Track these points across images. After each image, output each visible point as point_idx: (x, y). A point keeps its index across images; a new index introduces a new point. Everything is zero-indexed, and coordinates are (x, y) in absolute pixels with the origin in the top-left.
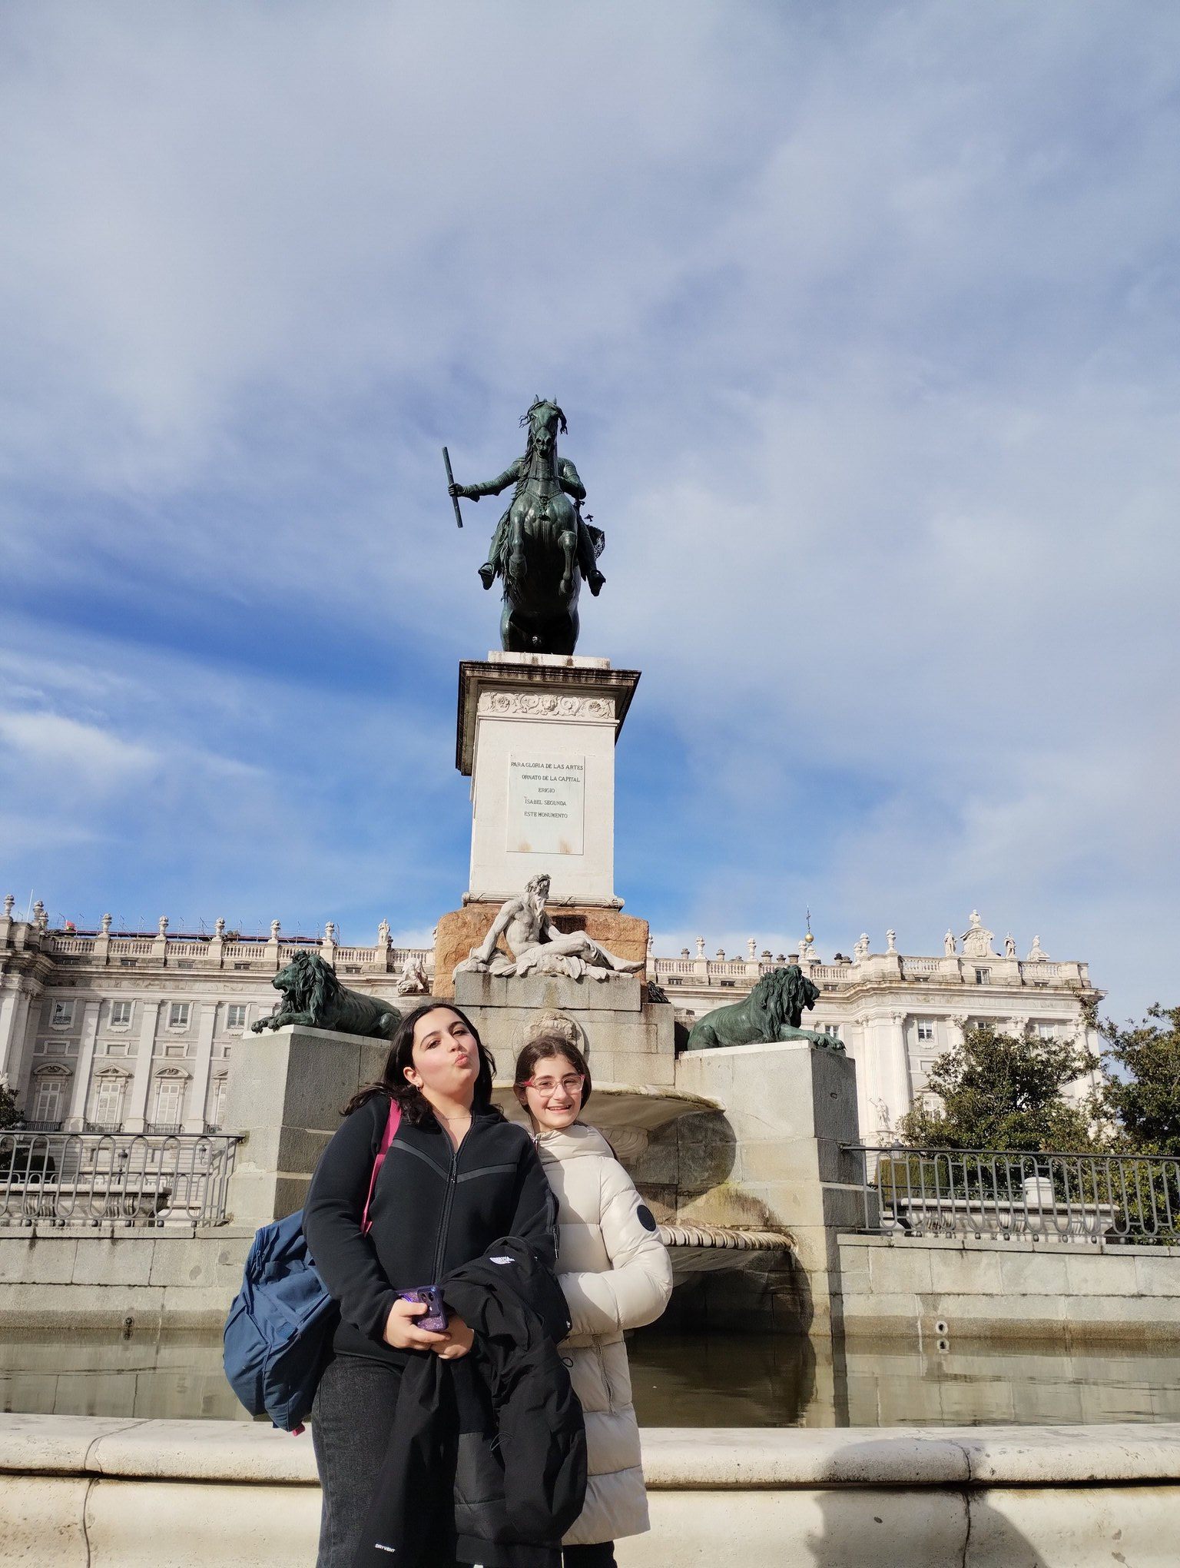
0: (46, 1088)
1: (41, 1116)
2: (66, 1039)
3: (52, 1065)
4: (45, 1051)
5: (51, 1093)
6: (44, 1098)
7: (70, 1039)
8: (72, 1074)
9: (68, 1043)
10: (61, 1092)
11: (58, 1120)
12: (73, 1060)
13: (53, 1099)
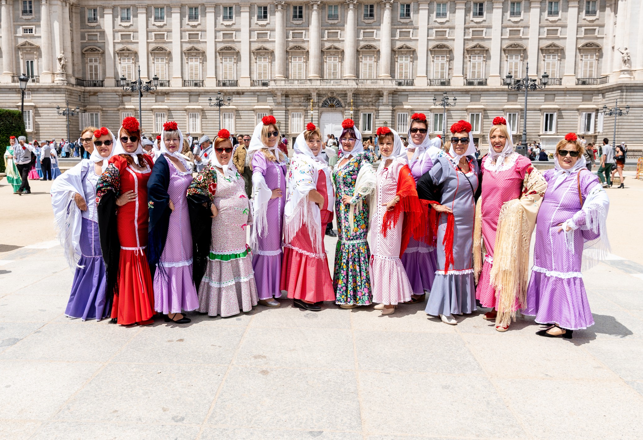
0: (91, 61)
1: (91, 78)
2: (97, 32)
3: (92, 47)
4: (87, 39)
5: (94, 64)
6: (91, 67)
7: (99, 32)
8: (103, 53)
9: (98, 34)
10: (100, 63)
11: (101, 79)
12: (103, 44)
13: (96, 67)
